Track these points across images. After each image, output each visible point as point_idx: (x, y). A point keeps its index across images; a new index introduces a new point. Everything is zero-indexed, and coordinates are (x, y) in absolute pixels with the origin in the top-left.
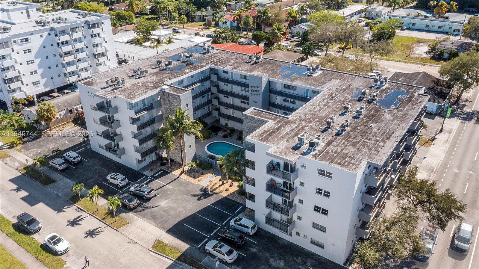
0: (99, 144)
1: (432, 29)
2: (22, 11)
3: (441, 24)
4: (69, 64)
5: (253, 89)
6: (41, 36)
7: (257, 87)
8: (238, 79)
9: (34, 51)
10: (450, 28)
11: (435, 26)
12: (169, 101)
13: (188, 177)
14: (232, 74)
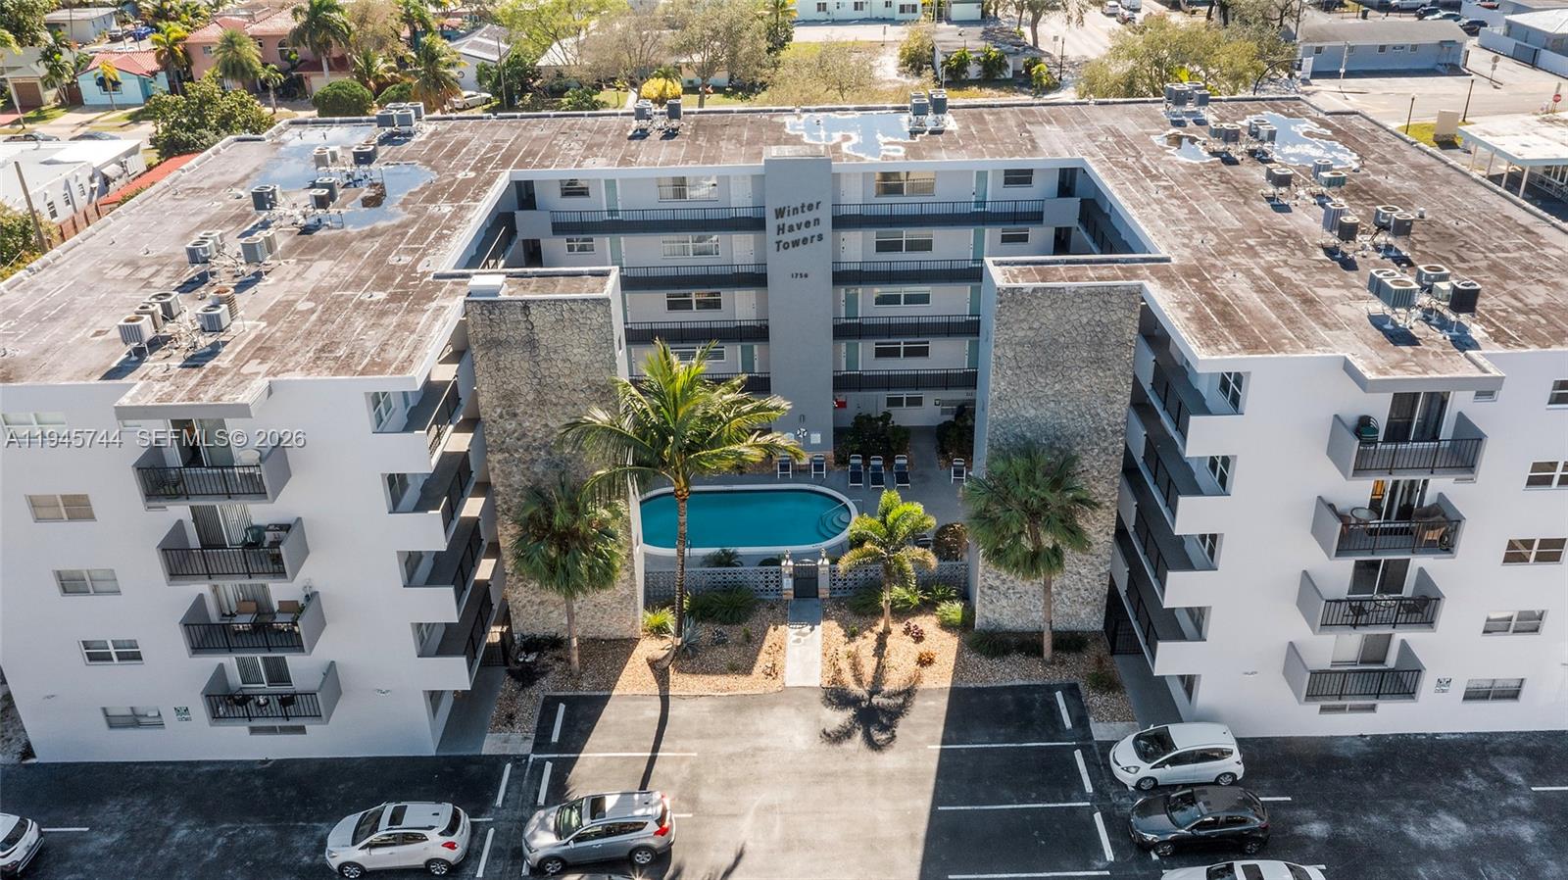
0: (104, 710)
1: (838, 14)
5: (788, 220)
7: (810, 207)
8: (650, 202)
10: (888, 5)
11: (844, 5)
12: (531, 344)
13: (707, 678)
14: (611, 184)
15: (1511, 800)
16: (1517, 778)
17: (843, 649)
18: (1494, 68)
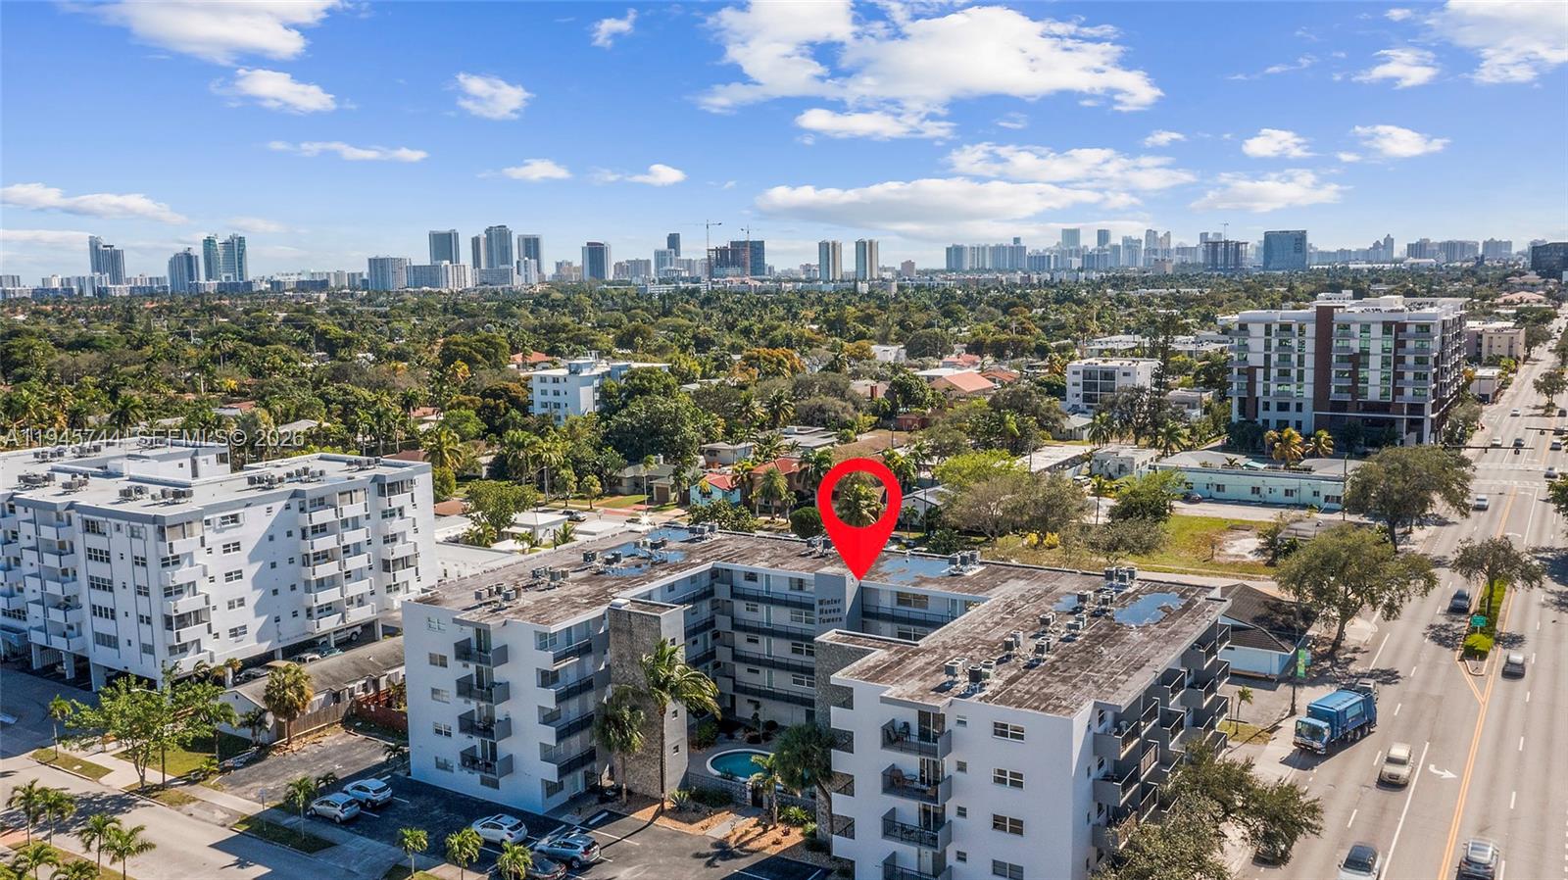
0: (437, 758)
1: (1270, 498)
2: (180, 461)
3: (1292, 483)
4: (322, 584)
5: (826, 607)
6: (269, 510)
7: (835, 602)
8: (782, 588)
9: (247, 547)
10: (1316, 494)
12: (630, 633)
13: (675, 822)
14: (770, 578)
17: (746, 829)
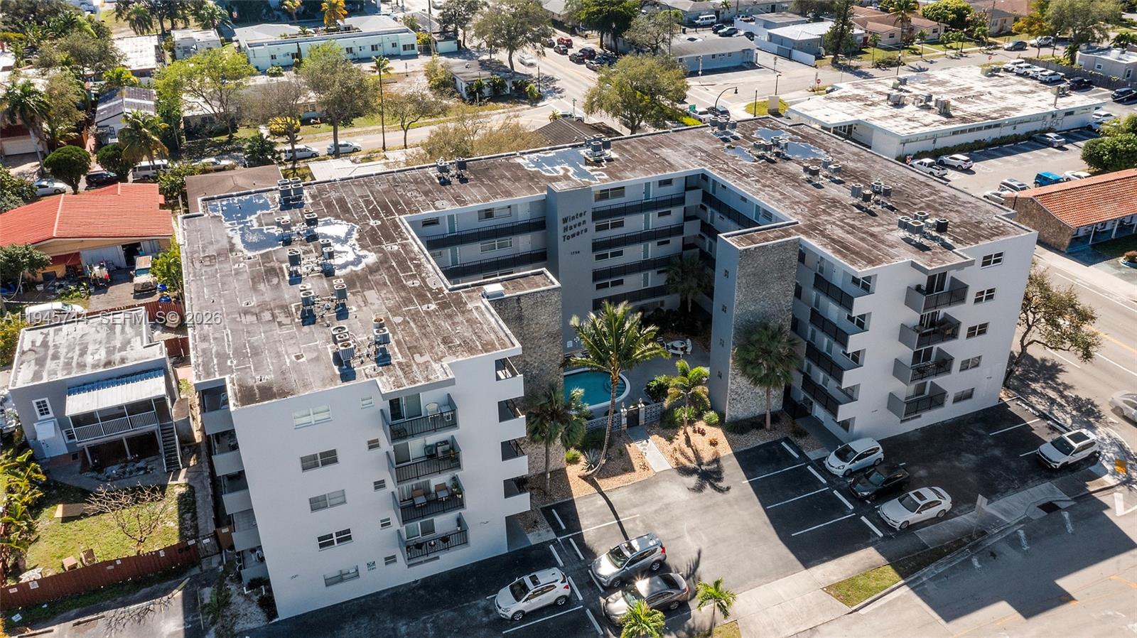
5: (569, 224)
7: (581, 215)
10: (394, 45)
11: (364, 48)
12: (520, 318)
13: (616, 478)
14: (451, 218)
15: (985, 441)
16: (981, 431)
17: (670, 448)
18: (775, 63)
